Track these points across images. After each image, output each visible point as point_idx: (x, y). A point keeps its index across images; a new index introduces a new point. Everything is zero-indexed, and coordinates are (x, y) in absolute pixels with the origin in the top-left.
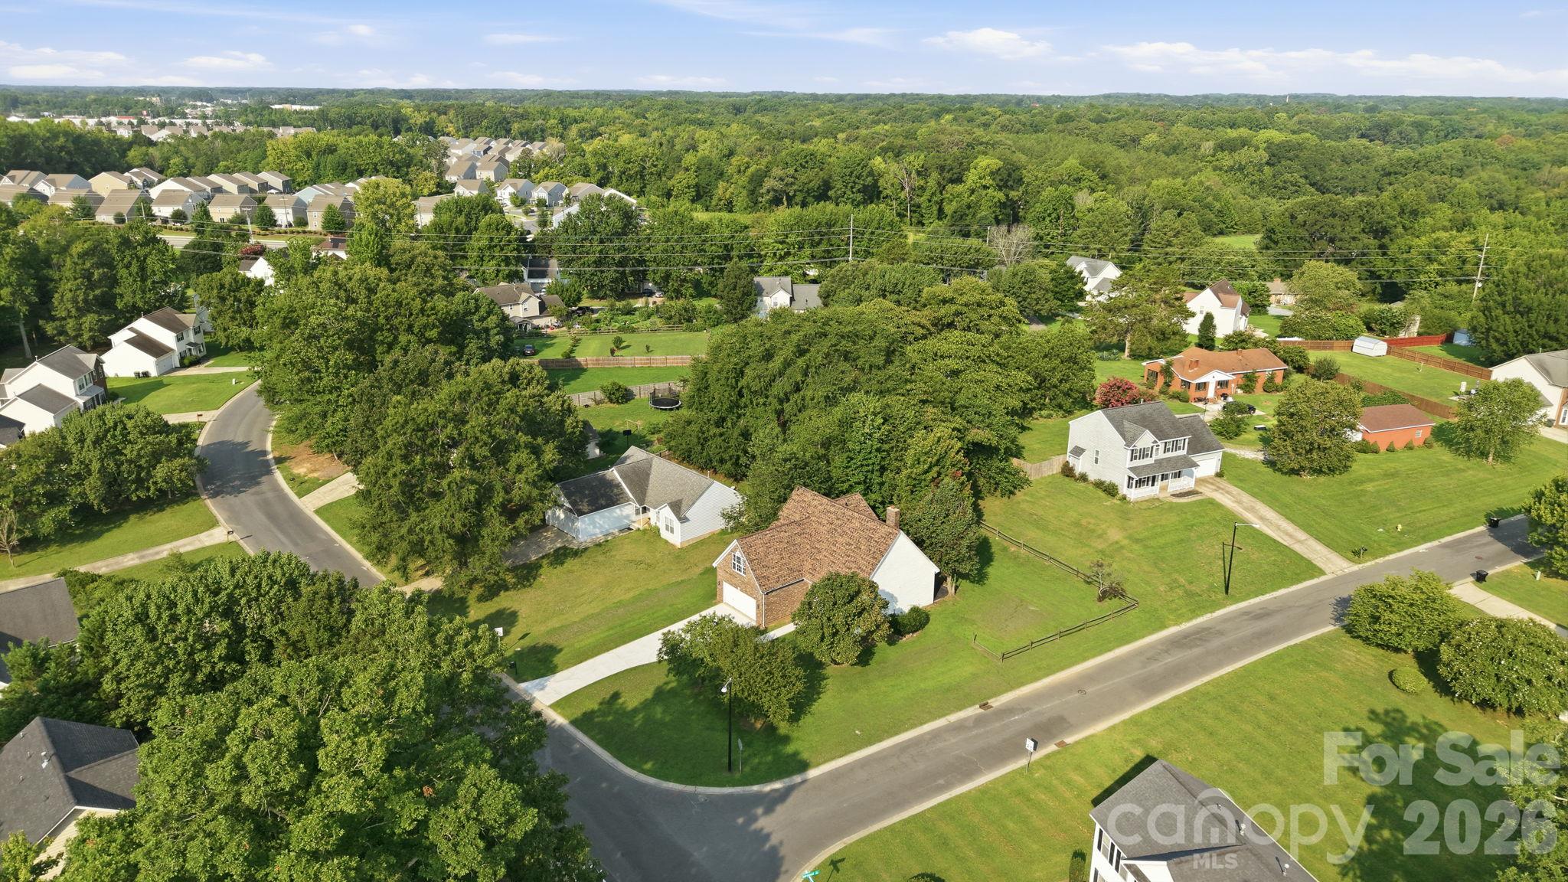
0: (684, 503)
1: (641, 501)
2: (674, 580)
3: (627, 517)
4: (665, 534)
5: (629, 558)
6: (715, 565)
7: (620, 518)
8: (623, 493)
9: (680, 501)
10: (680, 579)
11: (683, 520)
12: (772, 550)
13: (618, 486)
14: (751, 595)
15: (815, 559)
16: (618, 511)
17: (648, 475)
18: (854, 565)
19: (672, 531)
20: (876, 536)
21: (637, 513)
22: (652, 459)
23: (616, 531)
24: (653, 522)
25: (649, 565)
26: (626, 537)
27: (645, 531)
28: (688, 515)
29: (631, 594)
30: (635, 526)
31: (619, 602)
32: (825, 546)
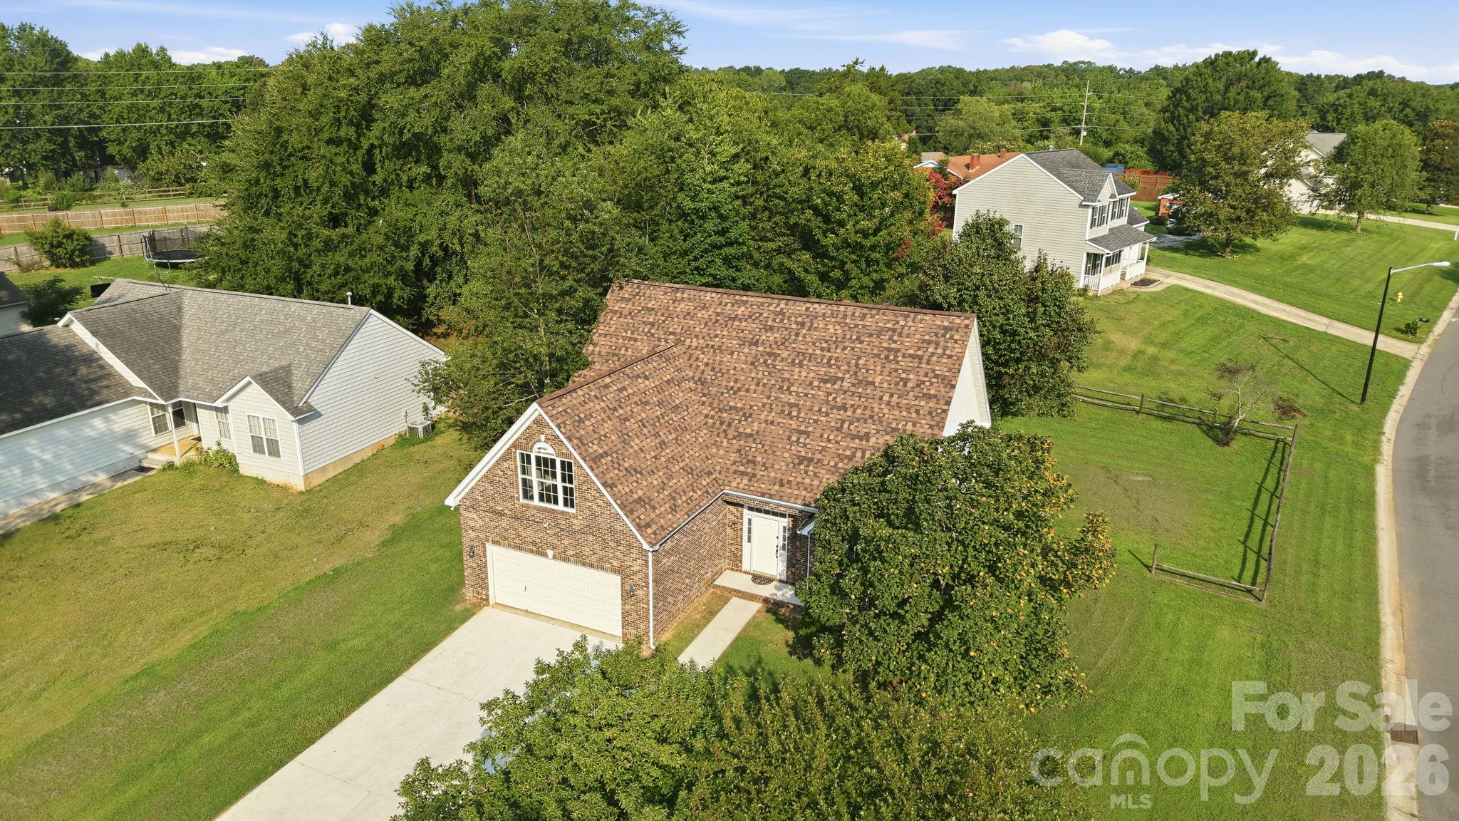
0: (297, 374)
1: (168, 390)
2: (311, 573)
3: (129, 436)
4: (251, 465)
5: (154, 538)
6: (451, 501)
7: (107, 441)
8: (106, 373)
9: (287, 370)
10: (328, 568)
11: (304, 414)
12: (632, 425)
13: (91, 359)
14: (599, 565)
15: (739, 436)
16: (98, 423)
17: (176, 330)
18: (872, 428)
19: (274, 451)
20: (908, 345)
21: (160, 427)
22: (179, 296)
23: (102, 478)
24: (209, 443)
25: (225, 548)
26: (135, 489)
27: (188, 467)
28: (316, 400)
29: (186, 638)
30: (156, 460)
31: (149, 671)
32: (757, 399)
